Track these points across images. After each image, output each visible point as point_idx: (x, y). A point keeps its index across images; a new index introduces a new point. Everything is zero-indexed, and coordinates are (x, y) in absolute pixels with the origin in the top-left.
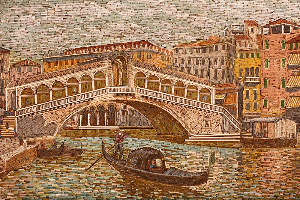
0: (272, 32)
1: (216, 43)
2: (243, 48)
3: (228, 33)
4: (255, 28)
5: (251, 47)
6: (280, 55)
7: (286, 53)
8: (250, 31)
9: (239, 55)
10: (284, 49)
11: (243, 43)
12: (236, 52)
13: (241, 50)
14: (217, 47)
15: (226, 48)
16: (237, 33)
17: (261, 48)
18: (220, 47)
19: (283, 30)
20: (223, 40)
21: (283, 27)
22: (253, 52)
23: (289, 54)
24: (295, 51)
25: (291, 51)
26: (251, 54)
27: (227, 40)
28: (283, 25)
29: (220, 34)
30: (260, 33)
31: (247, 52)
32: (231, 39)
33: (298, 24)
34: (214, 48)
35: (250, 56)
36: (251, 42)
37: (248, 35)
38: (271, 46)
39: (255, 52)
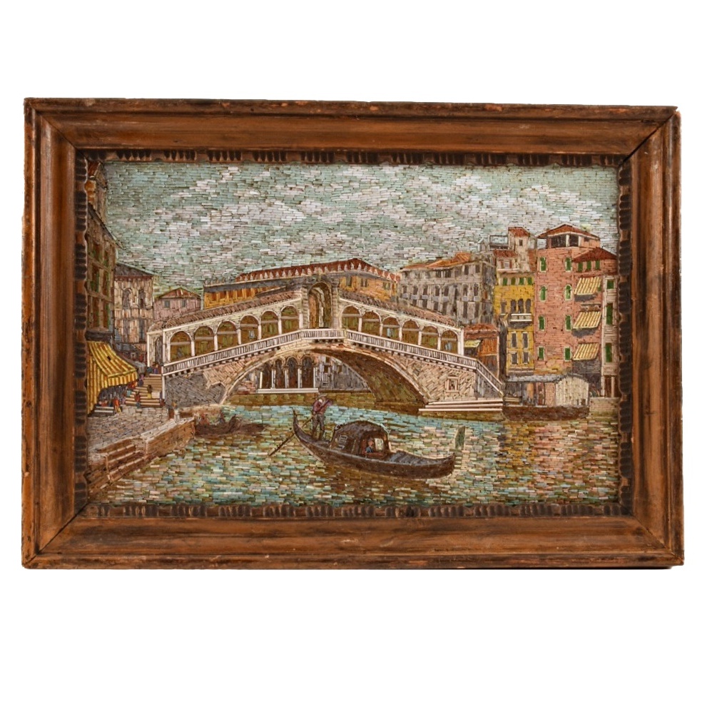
0: (552, 245)
1: (466, 262)
2: (507, 269)
3: (483, 248)
4: (525, 239)
5: (518, 269)
6: (564, 280)
7: (573, 277)
8: (518, 243)
9: (500, 281)
10: (569, 271)
11: (506, 261)
12: (496, 276)
13: (504, 273)
14: (467, 268)
15: (481, 270)
16: (498, 247)
17: (534, 269)
18: (472, 269)
19: (567, 243)
20: (476, 258)
21: (568, 237)
22: (522, 276)
23: (577, 278)
24: (587, 273)
25: (580, 274)
26: (519, 279)
27: (483, 257)
28: (568, 234)
29: (471, 249)
30: (532, 247)
31: (513, 276)
32: (489, 256)
33: (591, 233)
34: (463, 270)
35: (518, 281)
36: (519, 260)
37: (514, 250)
38: (549, 266)
39: (525, 275)
